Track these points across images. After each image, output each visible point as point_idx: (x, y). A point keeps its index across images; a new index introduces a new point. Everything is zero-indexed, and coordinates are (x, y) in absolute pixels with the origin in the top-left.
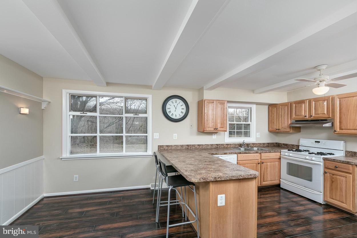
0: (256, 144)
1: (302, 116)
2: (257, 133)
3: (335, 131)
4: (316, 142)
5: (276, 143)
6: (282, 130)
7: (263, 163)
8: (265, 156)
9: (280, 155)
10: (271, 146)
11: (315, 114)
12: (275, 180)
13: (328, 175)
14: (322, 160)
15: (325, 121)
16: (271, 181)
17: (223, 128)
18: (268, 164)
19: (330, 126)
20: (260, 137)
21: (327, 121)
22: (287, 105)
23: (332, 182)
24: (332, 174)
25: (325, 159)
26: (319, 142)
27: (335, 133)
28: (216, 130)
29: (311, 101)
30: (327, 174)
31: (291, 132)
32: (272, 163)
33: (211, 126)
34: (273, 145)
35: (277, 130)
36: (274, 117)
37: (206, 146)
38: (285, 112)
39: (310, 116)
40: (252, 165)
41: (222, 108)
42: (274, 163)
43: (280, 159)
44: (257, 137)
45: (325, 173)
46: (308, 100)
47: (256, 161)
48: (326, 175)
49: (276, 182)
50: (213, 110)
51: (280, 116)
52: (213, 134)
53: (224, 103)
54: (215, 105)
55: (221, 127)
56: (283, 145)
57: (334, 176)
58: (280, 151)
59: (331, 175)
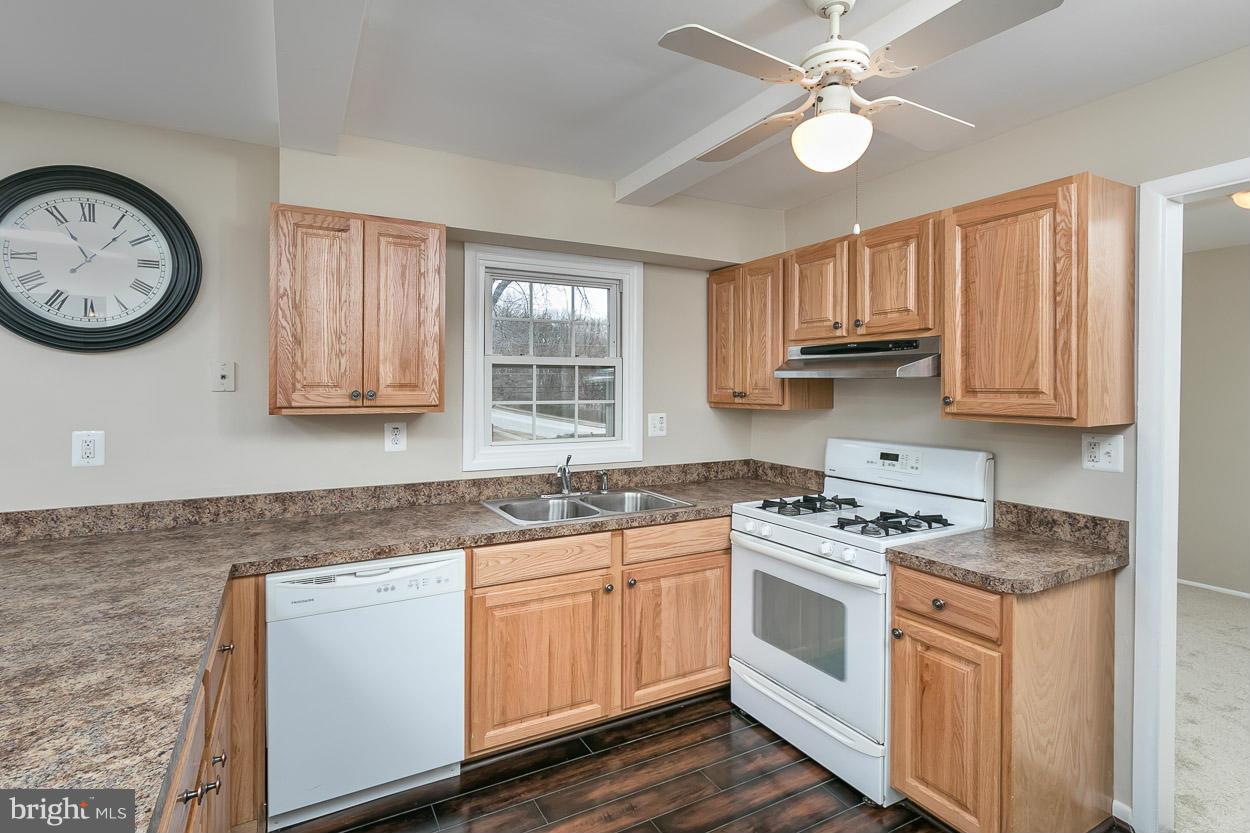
0: (644, 471)
1: (825, 324)
2: (650, 416)
3: (947, 402)
4: (884, 456)
5: (747, 462)
6: (755, 398)
7: (631, 585)
8: (648, 543)
9: (727, 530)
10: (720, 476)
11: (873, 314)
12: (704, 669)
13: (907, 644)
14: (882, 565)
15: (907, 348)
16: (684, 675)
17: (413, 387)
18: (665, 583)
19: (926, 375)
20: (664, 433)
21: (916, 347)
22: (772, 271)
23: (924, 687)
24: (923, 644)
25: (896, 559)
26: (895, 457)
27: (948, 410)
28: (366, 403)
29: (859, 244)
30: (902, 642)
31: (786, 407)
32: (688, 579)
33: (325, 379)
34: (728, 474)
35: (737, 400)
36: (726, 329)
37: (335, 499)
38: (765, 305)
39: (852, 323)
40: (569, 601)
41: (404, 267)
42: (700, 574)
43: (728, 550)
44: (650, 434)
45: (897, 635)
46: (846, 243)
47: (595, 580)
48: (900, 644)
49: (709, 678)
50: (339, 278)
51: (749, 326)
52: (388, 427)
53: (424, 240)
54: (357, 248)
55: (402, 386)
56: (769, 472)
57: (931, 655)
58: (728, 512)
59: (919, 648)
